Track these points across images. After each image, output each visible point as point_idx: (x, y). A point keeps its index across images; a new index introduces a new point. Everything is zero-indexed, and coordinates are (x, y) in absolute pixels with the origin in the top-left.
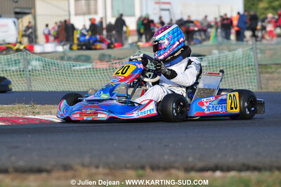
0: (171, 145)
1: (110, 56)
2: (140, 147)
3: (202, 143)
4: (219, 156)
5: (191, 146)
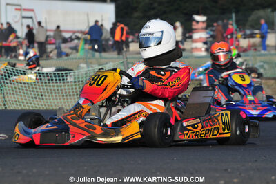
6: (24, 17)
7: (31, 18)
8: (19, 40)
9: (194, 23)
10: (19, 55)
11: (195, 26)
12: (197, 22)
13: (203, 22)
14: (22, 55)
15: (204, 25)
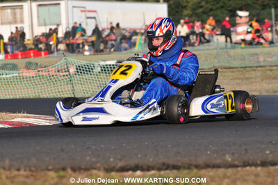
0: (93, 147)
1: (37, 64)
2: (62, 150)
3: (124, 145)
4: (139, 156)
5: (113, 148)
6: (88, 18)
7: (95, 18)
8: (84, 38)
9: (238, 18)
10: (85, 51)
11: (238, 20)
12: (241, 17)
13: (246, 17)
14: (88, 51)
15: (247, 20)
